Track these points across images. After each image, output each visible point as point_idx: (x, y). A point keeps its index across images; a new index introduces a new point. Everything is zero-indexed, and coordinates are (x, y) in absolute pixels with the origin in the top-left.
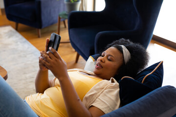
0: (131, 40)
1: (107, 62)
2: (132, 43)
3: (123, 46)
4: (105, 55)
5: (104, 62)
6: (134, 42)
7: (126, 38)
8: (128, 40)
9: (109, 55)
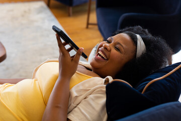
0: (150, 32)
1: (114, 51)
2: (150, 36)
3: (138, 36)
4: (113, 42)
5: (110, 51)
6: (153, 35)
7: (145, 27)
8: (146, 30)
9: (119, 43)
